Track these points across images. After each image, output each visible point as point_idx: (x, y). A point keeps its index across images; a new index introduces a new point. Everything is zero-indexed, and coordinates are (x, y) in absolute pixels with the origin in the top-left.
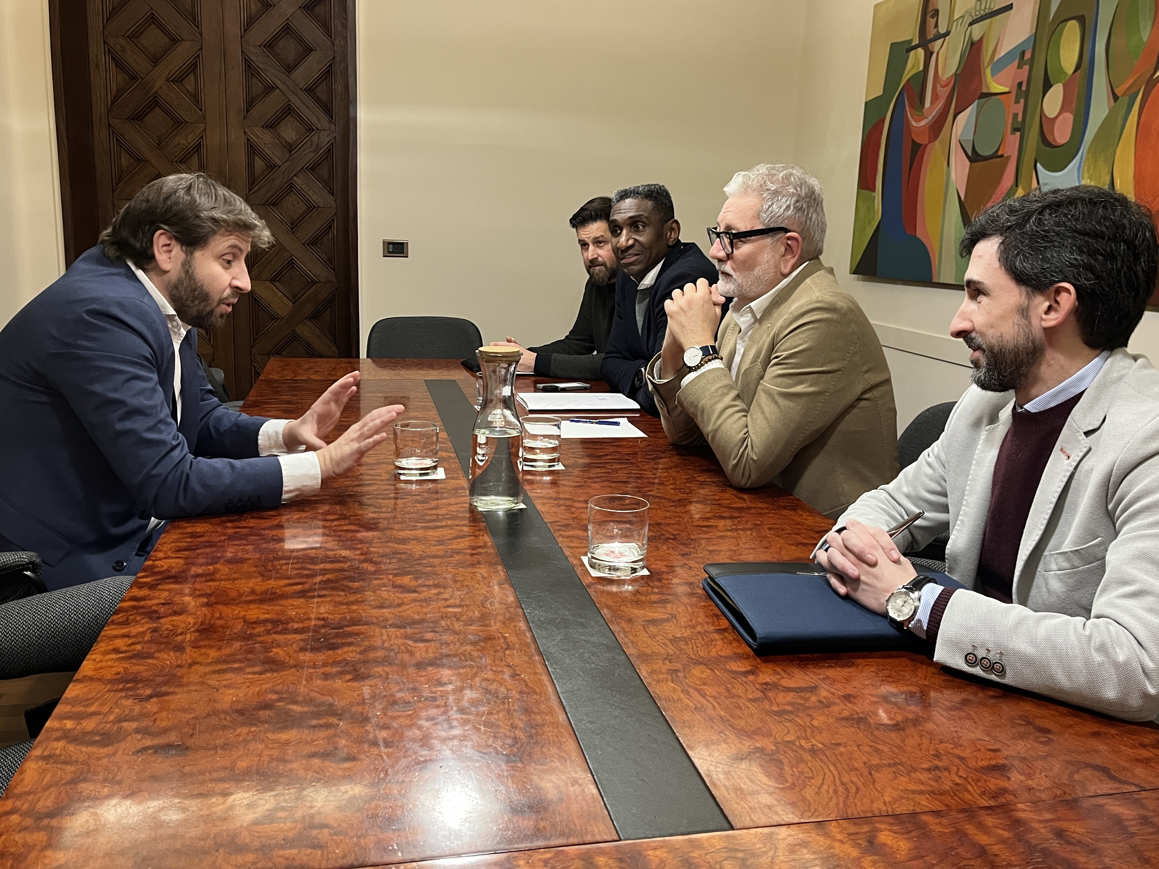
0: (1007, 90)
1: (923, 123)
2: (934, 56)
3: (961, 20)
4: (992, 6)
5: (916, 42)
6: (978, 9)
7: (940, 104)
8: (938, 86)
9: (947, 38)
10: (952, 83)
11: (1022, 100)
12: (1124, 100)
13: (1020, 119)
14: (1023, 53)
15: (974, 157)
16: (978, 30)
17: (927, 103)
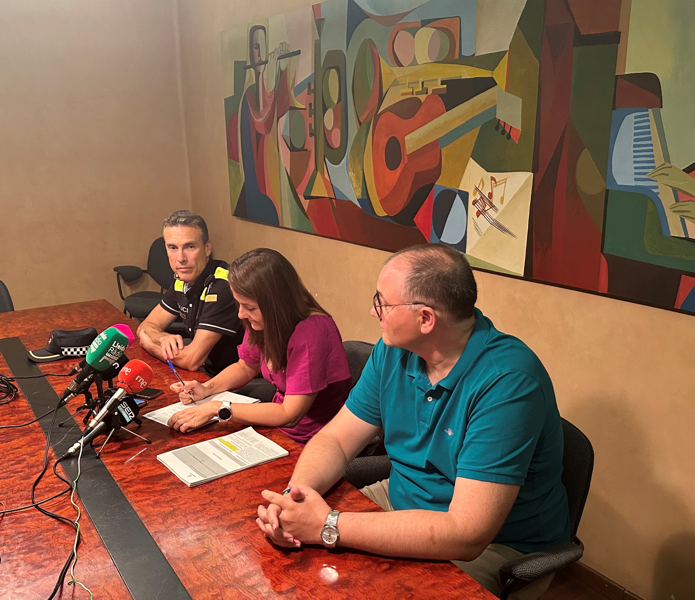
0: (304, 107)
1: (260, 120)
2: (261, 75)
3: (273, 54)
4: (289, 50)
5: (249, 63)
6: (281, 49)
7: (268, 109)
8: (266, 96)
9: (267, 64)
10: (273, 96)
11: (313, 116)
12: (364, 126)
13: (313, 128)
14: (310, 84)
15: (292, 148)
16: (283, 63)
17: (261, 108)
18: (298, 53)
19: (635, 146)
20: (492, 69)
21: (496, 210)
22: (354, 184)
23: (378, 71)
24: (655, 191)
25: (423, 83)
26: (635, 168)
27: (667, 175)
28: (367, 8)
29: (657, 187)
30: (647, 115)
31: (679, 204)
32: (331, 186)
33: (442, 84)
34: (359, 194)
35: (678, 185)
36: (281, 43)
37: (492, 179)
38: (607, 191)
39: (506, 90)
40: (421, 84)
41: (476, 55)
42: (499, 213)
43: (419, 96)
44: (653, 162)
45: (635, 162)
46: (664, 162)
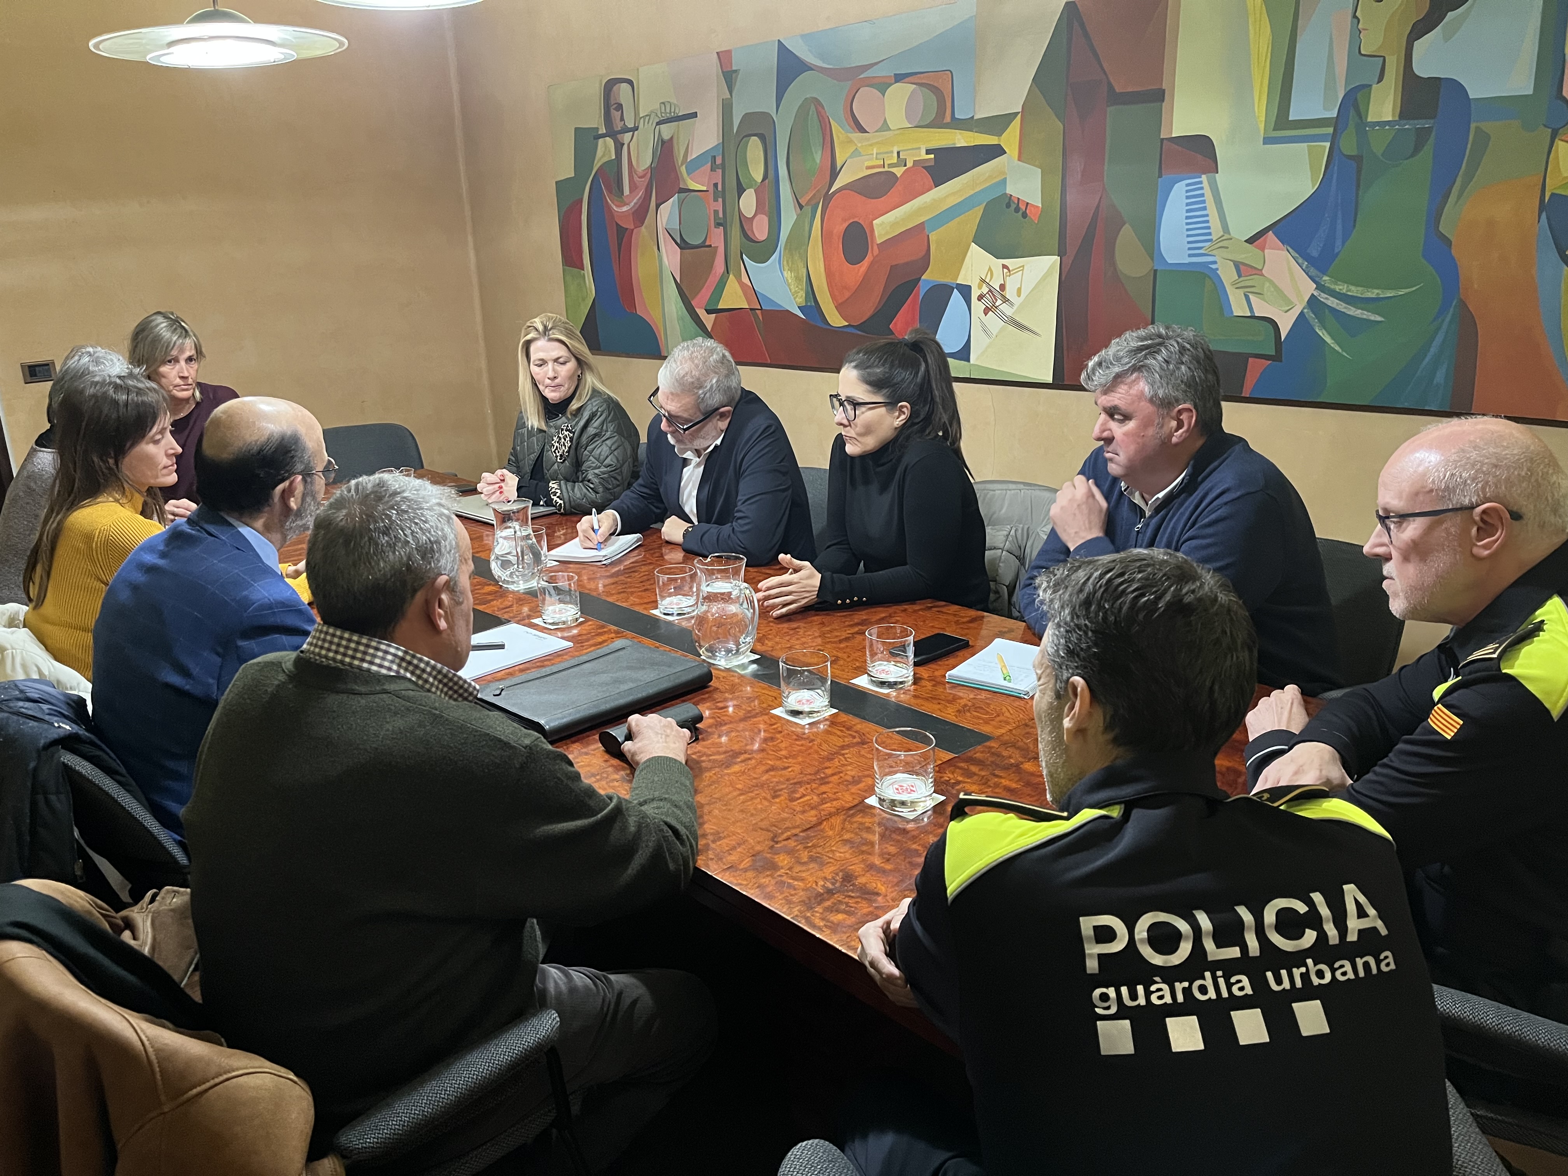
0: (704, 188)
1: (625, 209)
2: (625, 147)
3: (647, 118)
4: (677, 111)
5: (603, 130)
6: (663, 110)
7: (641, 193)
8: (635, 176)
9: (636, 133)
10: (649, 175)
11: (720, 200)
12: (808, 209)
13: (721, 215)
14: (715, 157)
15: (683, 245)
16: (667, 131)
17: (627, 191)
18: (695, 115)
19: (1187, 218)
20: (999, 134)
21: (1012, 304)
22: (792, 287)
23: (828, 138)
24: (1213, 266)
25: (898, 153)
26: (1189, 243)
27: (1227, 248)
28: (810, 58)
29: (1215, 263)
30: (1201, 183)
31: (1241, 279)
32: (751, 292)
33: (927, 154)
34: (801, 299)
35: (1239, 258)
36: (663, 103)
37: (1004, 267)
38: (1155, 271)
39: (1019, 160)
40: (895, 155)
41: (975, 118)
42: (1015, 308)
43: (893, 170)
44: (1210, 234)
45: (1188, 236)
46: (1222, 233)
